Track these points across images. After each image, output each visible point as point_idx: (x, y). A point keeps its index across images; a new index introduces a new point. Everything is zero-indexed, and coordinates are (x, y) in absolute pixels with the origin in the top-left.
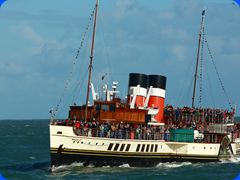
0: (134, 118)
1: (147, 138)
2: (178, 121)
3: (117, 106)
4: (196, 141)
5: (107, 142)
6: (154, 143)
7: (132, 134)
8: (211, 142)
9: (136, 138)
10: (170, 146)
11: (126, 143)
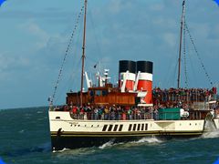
0: (124, 101)
1: (138, 118)
2: (165, 101)
3: (109, 91)
4: (182, 119)
5: (102, 123)
6: (144, 122)
7: (124, 115)
8: (196, 119)
9: (128, 119)
10: (159, 124)
11: (119, 123)
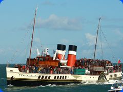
0: (53, 64)
1: (60, 73)
4: (86, 74)
5: (38, 75)
6: (65, 75)
8: (94, 75)
10: (74, 76)
11: (48, 75)
